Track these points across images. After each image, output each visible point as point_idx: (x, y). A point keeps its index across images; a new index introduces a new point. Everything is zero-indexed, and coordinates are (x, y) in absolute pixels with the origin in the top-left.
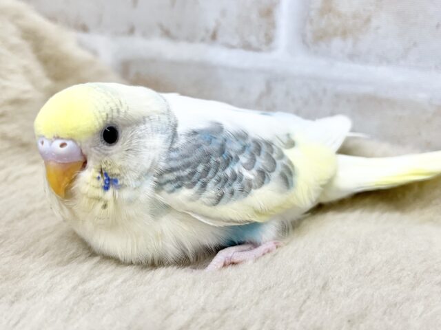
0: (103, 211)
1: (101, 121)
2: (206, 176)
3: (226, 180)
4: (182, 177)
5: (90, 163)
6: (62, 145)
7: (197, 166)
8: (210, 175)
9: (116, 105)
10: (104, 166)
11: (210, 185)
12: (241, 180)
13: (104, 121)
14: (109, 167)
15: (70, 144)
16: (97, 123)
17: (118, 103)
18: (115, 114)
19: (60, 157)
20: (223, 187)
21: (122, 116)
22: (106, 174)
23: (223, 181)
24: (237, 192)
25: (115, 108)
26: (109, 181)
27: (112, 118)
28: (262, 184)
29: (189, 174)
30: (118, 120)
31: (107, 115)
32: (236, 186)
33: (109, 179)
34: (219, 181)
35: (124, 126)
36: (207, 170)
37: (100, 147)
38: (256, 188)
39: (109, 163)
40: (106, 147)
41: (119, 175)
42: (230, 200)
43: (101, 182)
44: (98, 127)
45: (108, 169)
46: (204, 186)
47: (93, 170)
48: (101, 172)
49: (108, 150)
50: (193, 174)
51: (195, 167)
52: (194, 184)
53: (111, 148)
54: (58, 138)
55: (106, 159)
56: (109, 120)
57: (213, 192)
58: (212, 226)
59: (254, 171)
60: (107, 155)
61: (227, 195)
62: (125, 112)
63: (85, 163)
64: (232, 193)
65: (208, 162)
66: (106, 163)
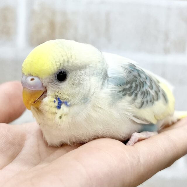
0: (60, 120)
2: (137, 89)
3: (144, 93)
4: (126, 89)
5: (49, 93)
6: (32, 80)
8: (138, 89)
9: (68, 58)
10: (57, 94)
11: (139, 95)
12: (150, 95)
13: (57, 68)
15: (36, 79)
17: (69, 56)
18: (66, 64)
19: (30, 86)
20: (144, 97)
21: (70, 65)
22: (59, 99)
24: (149, 102)
25: (66, 60)
26: (60, 103)
27: (64, 66)
28: (158, 98)
29: (129, 87)
30: (68, 67)
32: (148, 98)
34: (142, 93)
35: (72, 70)
37: (54, 83)
38: (156, 100)
39: (60, 92)
40: (58, 83)
41: (68, 99)
42: (146, 106)
43: (56, 104)
45: (60, 96)
46: (136, 95)
47: (50, 97)
48: (56, 98)
49: (59, 85)
50: (131, 87)
51: (132, 84)
52: (132, 94)
53: (61, 84)
55: (58, 90)
56: (61, 67)
57: (140, 99)
58: (137, 123)
59: (153, 91)
60: (59, 88)
61: (145, 103)
62: (73, 62)
63: (46, 92)
64: (147, 102)
65: (136, 81)
66: (58, 92)
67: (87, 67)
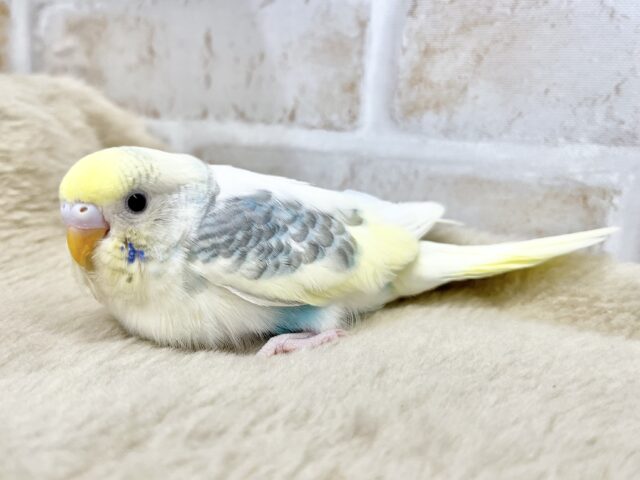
0: (128, 285)
1: (126, 185)
2: (247, 243)
3: (270, 250)
4: (218, 244)
5: (113, 231)
6: (83, 210)
7: (236, 232)
8: (251, 243)
9: (146, 170)
10: (128, 236)
11: (251, 255)
12: (288, 252)
13: (130, 186)
14: (135, 237)
15: (90, 209)
16: (121, 188)
17: (148, 168)
18: (144, 180)
19: (80, 222)
20: (266, 258)
21: (151, 182)
22: (131, 245)
23: (266, 251)
24: (282, 266)
25: (144, 174)
26: (134, 253)
27: (140, 184)
28: (314, 258)
29: (226, 241)
30: (147, 186)
31: (134, 180)
32: (282, 259)
33: (134, 251)
34: (262, 251)
35: (155, 193)
36: (247, 239)
37: (124, 215)
38: (307, 262)
39: (134, 232)
40: (131, 215)
41: (145, 246)
42: (274, 274)
43: (125, 253)
44: (122, 192)
45: (133, 238)
46: (243, 256)
47: (116, 240)
48: (125, 243)
49: (133, 218)
50: (230, 241)
51: (233, 234)
52: (232, 253)
53: (136, 216)
54: (79, 201)
55: (130, 228)
56: (136, 186)
57: (254, 263)
58: (255, 305)
59: (305, 244)
60: (132, 223)
61: (271, 268)
62: (156, 178)
63: (108, 231)
64: (277, 266)
65: (249, 229)
66: (131, 232)
67: (182, 187)
